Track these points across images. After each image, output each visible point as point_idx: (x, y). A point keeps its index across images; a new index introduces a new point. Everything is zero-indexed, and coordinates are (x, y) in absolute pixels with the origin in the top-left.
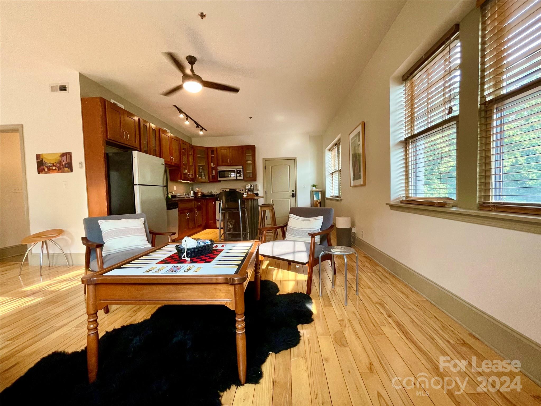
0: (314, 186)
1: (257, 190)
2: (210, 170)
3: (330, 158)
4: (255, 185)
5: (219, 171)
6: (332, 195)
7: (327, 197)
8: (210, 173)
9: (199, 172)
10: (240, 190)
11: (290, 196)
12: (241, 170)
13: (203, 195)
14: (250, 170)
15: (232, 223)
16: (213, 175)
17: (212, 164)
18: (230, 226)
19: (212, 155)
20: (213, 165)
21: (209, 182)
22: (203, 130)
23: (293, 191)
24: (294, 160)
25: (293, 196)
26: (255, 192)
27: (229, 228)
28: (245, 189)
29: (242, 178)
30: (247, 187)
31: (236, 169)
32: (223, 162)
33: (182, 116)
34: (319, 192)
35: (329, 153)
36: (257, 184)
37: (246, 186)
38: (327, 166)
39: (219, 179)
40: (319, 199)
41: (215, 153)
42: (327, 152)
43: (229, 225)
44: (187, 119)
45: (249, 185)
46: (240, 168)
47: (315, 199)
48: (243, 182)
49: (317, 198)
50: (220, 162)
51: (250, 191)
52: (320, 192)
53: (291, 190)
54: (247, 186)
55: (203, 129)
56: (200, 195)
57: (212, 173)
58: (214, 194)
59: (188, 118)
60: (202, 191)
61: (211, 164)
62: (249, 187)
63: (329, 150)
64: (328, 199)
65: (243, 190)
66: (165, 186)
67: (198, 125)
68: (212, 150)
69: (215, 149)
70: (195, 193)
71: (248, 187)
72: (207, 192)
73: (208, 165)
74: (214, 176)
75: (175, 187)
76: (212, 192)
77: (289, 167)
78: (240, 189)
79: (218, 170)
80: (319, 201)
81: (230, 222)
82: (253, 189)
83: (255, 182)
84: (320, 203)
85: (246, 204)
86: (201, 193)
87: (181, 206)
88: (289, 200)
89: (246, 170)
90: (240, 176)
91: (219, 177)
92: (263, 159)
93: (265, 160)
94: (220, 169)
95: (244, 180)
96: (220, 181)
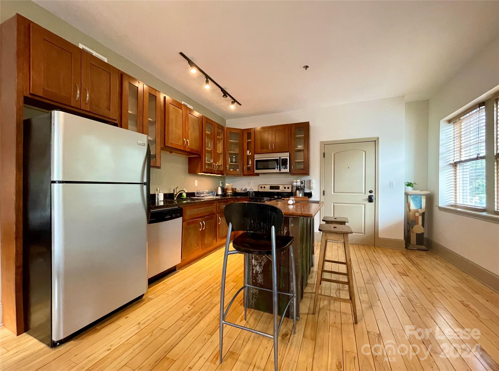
0: (409, 185)
1: (310, 188)
2: (245, 159)
3: (451, 135)
4: (307, 181)
5: (256, 161)
6: (453, 202)
7: (440, 205)
8: (245, 163)
9: (232, 162)
10: (285, 188)
11: (365, 200)
12: (287, 159)
13: (235, 194)
14: (300, 158)
15: (261, 263)
16: (248, 166)
17: (248, 152)
18: (258, 268)
19: (248, 139)
20: (250, 154)
21: (243, 176)
22: (236, 103)
23: (371, 192)
24: (375, 142)
25: (370, 200)
26: (307, 191)
27: (254, 272)
28: (292, 187)
29: (288, 170)
30: (295, 184)
31: (280, 158)
32: (262, 148)
33: (194, 71)
34: (421, 195)
35: (451, 127)
36: (310, 179)
37: (293, 182)
38: (442, 149)
39: (256, 171)
40: (421, 208)
41: (252, 136)
42: (443, 124)
43: (256, 266)
44: (207, 82)
45: (299, 181)
46: (285, 156)
47: (413, 207)
48: (289, 176)
49: (416, 205)
50: (258, 149)
51: (299, 190)
52: (424, 195)
53: (368, 191)
54: (295, 182)
55: (234, 101)
56: (230, 192)
57: (248, 164)
58: (250, 192)
59: (208, 79)
60: (233, 187)
61: (246, 152)
62: (299, 184)
63: (449, 121)
64: (441, 209)
65: (288, 188)
66: (145, 184)
67: (225, 94)
68: (248, 133)
69: (252, 130)
70: (224, 190)
71: (297, 183)
72: (240, 188)
73: (243, 152)
74: (250, 167)
75: (196, 182)
76: (246, 189)
77: (364, 153)
78: (285, 186)
79: (255, 159)
80: (421, 211)
81: (256, 259)
82: (304, 186)
83: (309, 176)
84: (423, 214)
85: (291, 225)
86: (233, 189)
87: (189, 212)
88: (363, 206)
89: (294, 159)
90: (286, 168)
91: (257, 169)
92: (321, 142)
93: (324, 145)
94: (258, 157)
95: (291, 173)
96: (258, 175)
